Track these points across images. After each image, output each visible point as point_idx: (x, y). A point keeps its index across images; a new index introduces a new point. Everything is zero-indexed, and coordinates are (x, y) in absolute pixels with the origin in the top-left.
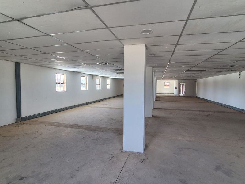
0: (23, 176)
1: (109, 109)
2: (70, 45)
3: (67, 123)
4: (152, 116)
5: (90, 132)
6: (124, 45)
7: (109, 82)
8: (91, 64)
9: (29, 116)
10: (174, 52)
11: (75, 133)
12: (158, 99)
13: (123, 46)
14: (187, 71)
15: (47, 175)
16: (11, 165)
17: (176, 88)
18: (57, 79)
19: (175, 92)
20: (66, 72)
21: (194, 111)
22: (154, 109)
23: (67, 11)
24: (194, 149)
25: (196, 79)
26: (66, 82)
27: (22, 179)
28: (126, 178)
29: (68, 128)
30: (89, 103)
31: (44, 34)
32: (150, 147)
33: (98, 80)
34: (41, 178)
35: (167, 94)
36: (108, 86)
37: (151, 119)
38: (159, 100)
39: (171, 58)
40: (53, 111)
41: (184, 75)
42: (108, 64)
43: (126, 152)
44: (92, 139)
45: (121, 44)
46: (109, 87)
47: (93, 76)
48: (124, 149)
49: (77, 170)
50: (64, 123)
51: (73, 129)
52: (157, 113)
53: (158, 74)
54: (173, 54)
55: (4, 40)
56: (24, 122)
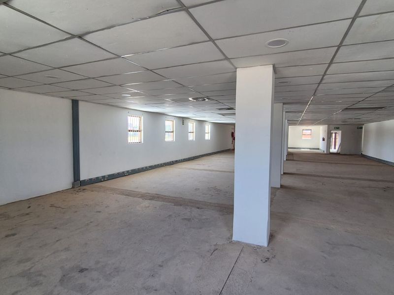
0: (83, 266)
1: (208, 172)
2: (151, 70)
3: (143, 191)
4: (281, 186)
5: (179, 207)
6: (236, 68)
7: (208, 128)
8: (180, 101)
9: (90, 179)
10: (324, 76)
11: (156, 207)
12: (291, 157)
13: (234, 70)
14: (347, 109)
15: (116, 269)
16: (67, 249)
17: (324, 140)
18: (129, 124)
19: (322, 146)
20: (143, 113)
21: (358, 179)
22: (284, 173)
23: (150, 17)
24: (360, 247)
25: (362, 123)
26: (142, 129)
27: (82, 271)
28: (238, 286)
29: (146, 199)
30: (177, 162)
31: (114, 56)
32: (279, 237)
33: (191, 126)
34: (108, 273)
35: (307, 148)
36: (206, 135)
37: (279, 190)
38: (293, 160)
39: (318, 86)
40: (123, 172)
41: (338, 116)
42: (207, 100)
43: (238, 243)
44: (183, 219)
45: (232, 67)
46: (208, 137)
47: (183, 120)
48: (234, 238)
49: (160, 266)
50: (139, 191)
51: (153, 202)
52: (289, 181)
53: (291, 114)
54: (322, 79)
55: (58, 68)
56: (85, 188)
